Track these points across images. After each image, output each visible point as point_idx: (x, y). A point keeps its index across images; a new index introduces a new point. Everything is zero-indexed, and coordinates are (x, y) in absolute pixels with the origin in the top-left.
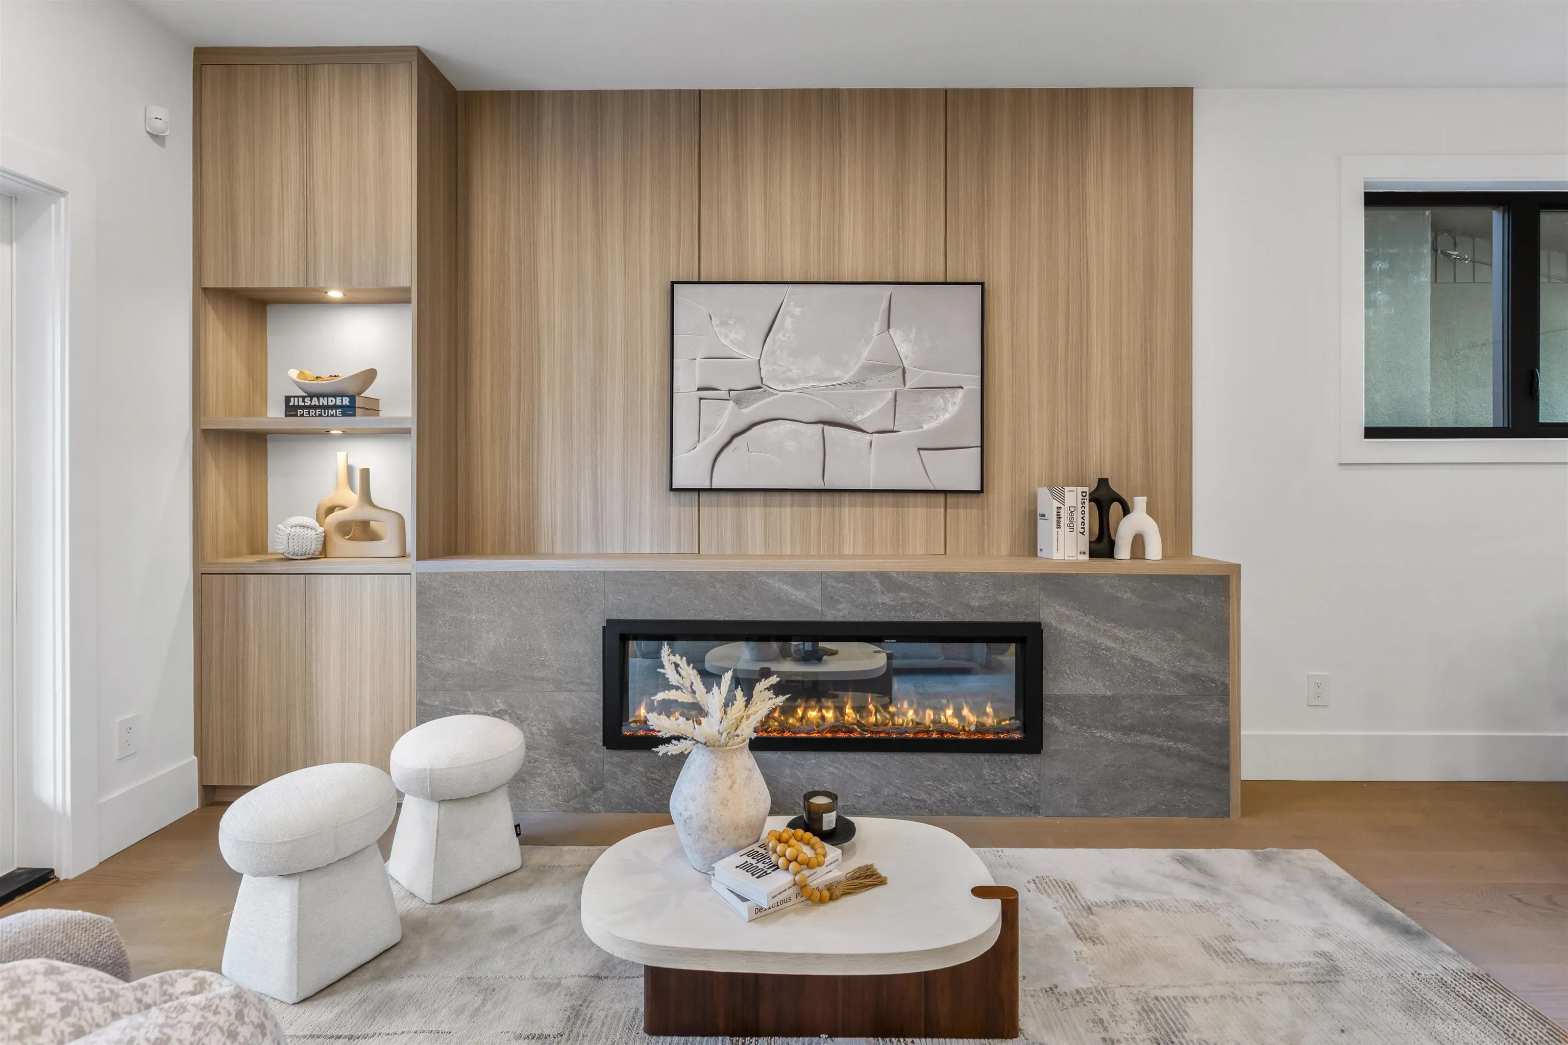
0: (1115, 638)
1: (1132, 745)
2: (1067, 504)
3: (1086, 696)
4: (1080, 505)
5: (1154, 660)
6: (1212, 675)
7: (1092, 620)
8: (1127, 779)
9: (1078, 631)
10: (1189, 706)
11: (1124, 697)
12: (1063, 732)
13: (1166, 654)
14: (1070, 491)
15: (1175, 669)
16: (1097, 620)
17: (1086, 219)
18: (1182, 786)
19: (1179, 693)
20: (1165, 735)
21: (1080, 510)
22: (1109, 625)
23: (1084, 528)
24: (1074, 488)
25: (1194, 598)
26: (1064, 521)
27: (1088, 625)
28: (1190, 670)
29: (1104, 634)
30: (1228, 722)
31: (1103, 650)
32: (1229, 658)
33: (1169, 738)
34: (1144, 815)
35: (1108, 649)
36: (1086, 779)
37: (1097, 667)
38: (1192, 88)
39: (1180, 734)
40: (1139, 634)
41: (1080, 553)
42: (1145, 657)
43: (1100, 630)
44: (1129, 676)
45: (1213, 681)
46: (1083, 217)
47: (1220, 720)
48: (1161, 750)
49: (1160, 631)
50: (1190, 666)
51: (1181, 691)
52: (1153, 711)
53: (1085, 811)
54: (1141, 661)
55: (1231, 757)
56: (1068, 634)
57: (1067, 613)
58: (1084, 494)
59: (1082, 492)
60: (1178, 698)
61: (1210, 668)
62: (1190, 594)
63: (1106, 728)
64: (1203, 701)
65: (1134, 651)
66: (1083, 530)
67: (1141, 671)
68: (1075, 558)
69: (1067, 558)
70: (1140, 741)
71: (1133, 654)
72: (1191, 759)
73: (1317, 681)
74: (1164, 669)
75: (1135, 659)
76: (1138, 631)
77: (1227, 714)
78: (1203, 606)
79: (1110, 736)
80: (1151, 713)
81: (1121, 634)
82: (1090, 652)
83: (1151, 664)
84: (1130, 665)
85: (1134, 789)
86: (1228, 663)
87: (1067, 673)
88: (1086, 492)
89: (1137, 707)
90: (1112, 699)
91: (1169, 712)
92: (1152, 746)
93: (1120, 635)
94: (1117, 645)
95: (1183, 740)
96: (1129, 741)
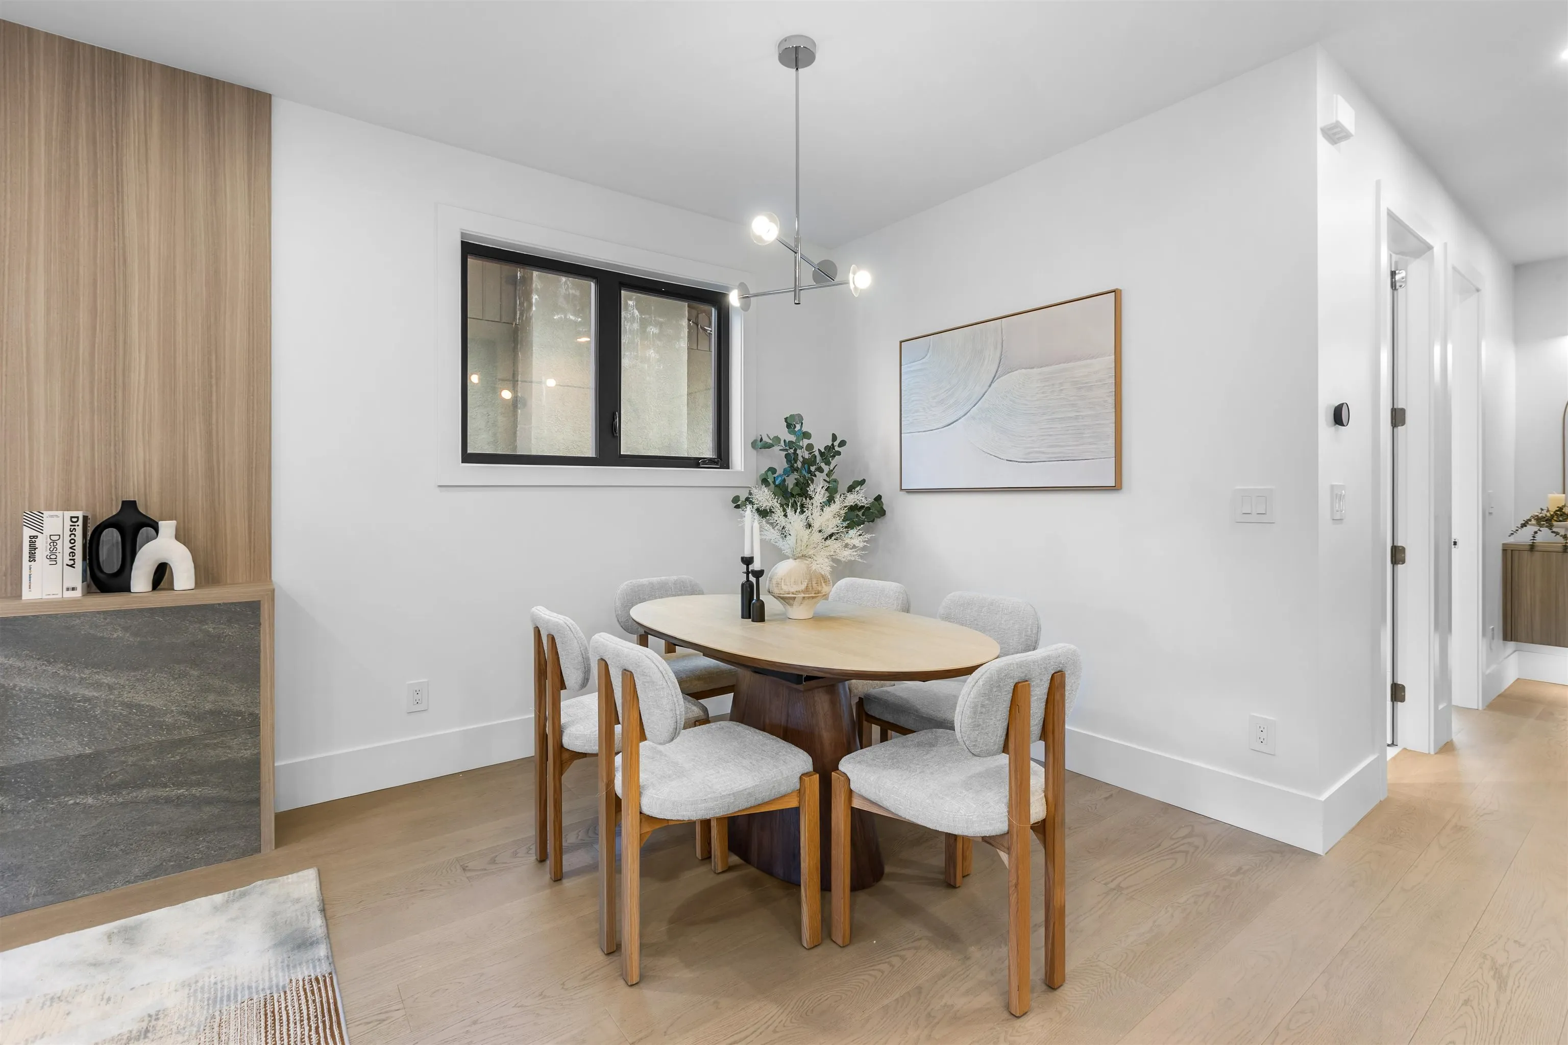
0: (98, 685)
1: (124, 805)
2: (48, 530)
3: (52, 760)
4: (67, 533)
5: (157, 702)
6: (237, 708)
7: (62, 668)
8: (117, 845)
9: (37, 684)
10: (207, 745)
11: (111, 752)
12: (12, 811)
13: (173, 694)
14: (52, 516)
15: (187, 709)
16: (70, 668)
17: (122, 202)
18: (198, 834)
19: (193, 734)
20: (173, 784)
21: (67, 539)
22: (87, 671)
23: (74, 560)
24: (60, 513)
25: (214, 628)
26: (41, 553)
27: (55, 674)
28: (208, 706)
29: (80, 683)
30: (259, 753)
31: (79, 701)
32: (260, 686)
33: (179, 785)
34: (143, 880)
35: (86, 699)
36: (52, 858)
37: (69, 722)
38: (270, 95)
39: (194, 778)
40: (134, 676)
41: (68, 589)
42: (143, 701)
43: (74, 679)
44: (120, 726)
45: (239, 713)
46: (118, 199)
47: (247, 754)
48: (168, 801)
49: (166, 669)
50: (208, 702)
51: (196, 731)
52: (155, 760)
53: (50, 898)
54: (139, 706)
55: (263, 790)
56: (21, 690)
57: (19, 664)
58: (74, 520)
59: (72, 517)
60: (191, 739)
61: (237, 700)
62: (207, 624)
63: (84, 793)
64: (225, 737)
65: (126, 697)
66: (72, 562)
67: (137, 718)
68: (60, 596)
69: (45, 597)
70: (136, 797)
71: (126, 700)
72: (209, 801)
73: (416, 689)
74: (172, 711)
75: (129, 706)
76: (132, 674)
77: (257, 745)
78: (226, 636)
79: (90, 800)
80: (153, 762)
81: (108, 679)
82: (58, 708)
83: (153, 708)
84: (121, 714)
85: (127, 854)
86: (259, 692)
87: (19, 738)
88: (78, 517)
89: (131, 760)
90: (96, 756)
91: (178, 758)
92: (156, 800)
93: (105, 681)
94: (101, 693)
95: (198, 784)
96: (121, 800)
